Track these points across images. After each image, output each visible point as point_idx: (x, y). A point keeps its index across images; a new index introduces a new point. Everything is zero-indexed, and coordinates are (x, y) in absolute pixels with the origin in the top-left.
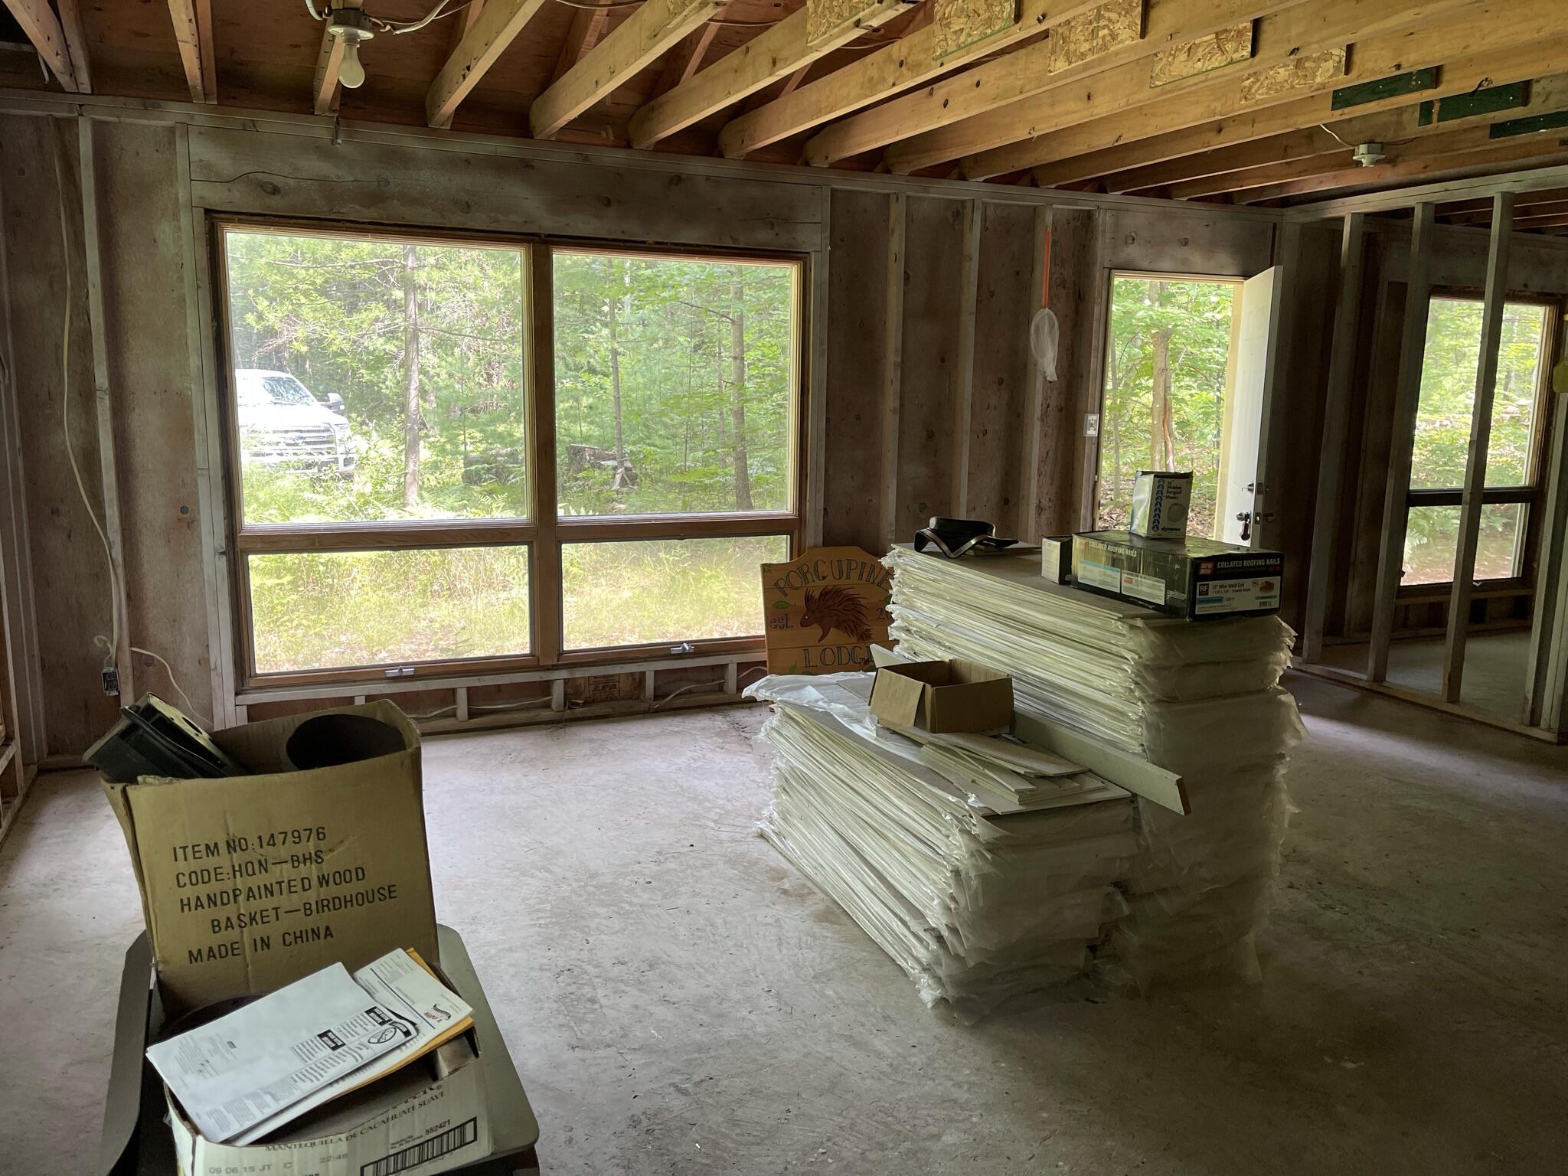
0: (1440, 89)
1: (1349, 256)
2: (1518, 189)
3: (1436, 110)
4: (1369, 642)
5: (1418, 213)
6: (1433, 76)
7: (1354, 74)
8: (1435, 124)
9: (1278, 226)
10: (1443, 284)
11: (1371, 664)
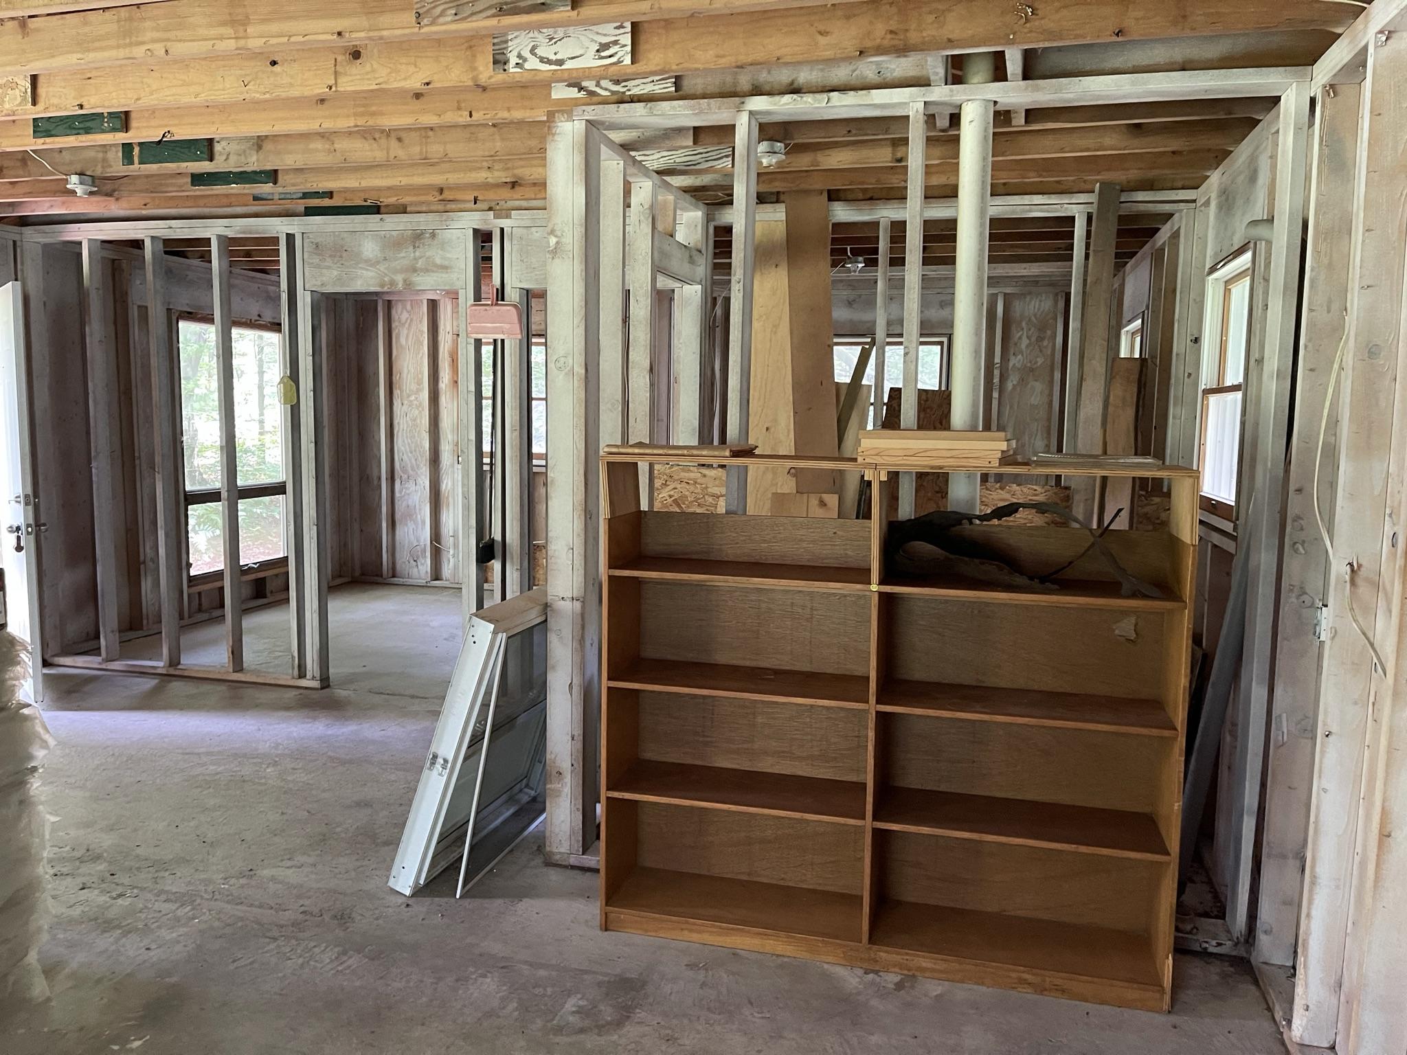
0: (129, 134)
1: (91, 279)
2: (231, 234)
3: (136, 150)
4: (161, 633)
5: (148, 243)
6: (123, 120)
7: (40, 106)
8: (136, 166)
9: (18, 244)
10: (189, 310)
11: (165, 651)
